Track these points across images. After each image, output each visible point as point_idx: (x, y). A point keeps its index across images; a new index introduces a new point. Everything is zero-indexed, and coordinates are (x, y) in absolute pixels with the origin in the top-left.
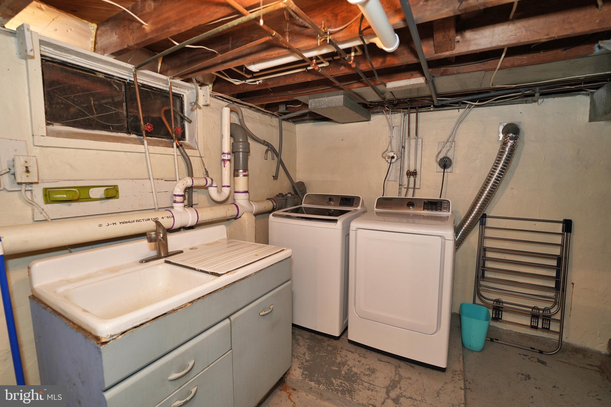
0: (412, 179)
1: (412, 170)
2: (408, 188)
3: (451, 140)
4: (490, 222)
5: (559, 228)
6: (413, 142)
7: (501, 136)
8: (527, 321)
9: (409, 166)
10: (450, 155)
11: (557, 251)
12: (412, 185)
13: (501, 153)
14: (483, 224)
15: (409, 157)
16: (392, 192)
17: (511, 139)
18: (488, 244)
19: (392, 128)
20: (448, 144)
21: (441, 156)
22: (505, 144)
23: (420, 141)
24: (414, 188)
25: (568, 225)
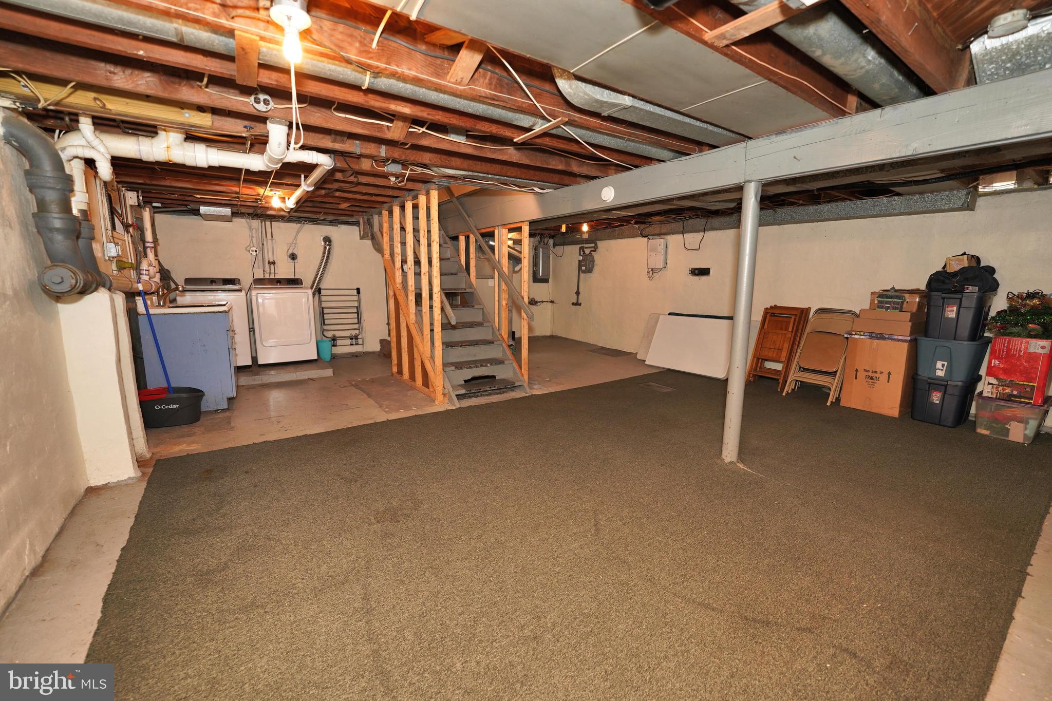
0: (272, 266)
1: (271, 260)
2: (270, 273)
3: (294, 243)
4: (323, 292)
5: (355, 292)
6: (270, 241)
7: (323, 243)
8: (348, 342)
9: (269, 258)
10: (295, 252)
11: (356, 304)
12: (272, 271)
13: (324, 253)
14: (320, 293)
15: (268, 251)
16: (259, 275)
17: (328, 245)
18: (324, 305)
19: (251, 229)
20: (293, 245)
21: (290, 252)
22: (325, 248)
23: (274, 241)
24: (275, 273)
25: (358, 290)
